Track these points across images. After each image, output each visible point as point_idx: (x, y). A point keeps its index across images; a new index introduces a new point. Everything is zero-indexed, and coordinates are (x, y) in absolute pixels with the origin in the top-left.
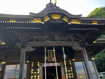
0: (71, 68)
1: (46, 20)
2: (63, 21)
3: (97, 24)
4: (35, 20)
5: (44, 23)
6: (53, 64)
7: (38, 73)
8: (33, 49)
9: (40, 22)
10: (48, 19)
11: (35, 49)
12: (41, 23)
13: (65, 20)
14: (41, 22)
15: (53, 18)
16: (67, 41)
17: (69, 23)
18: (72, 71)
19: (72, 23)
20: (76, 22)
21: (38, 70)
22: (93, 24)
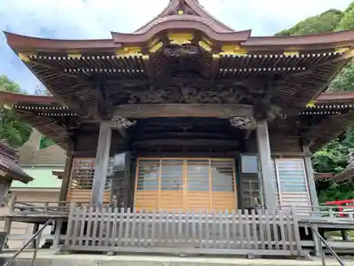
1: (153, 50)
2: (200, 49)
3: (298, 56)
4: (126, 49)
5: (146, 57)
8: (130, 123)
9: (139, 55)
10: (160, 45)
11: (135, 122)
12: (141, 57)
14: (141, 54)
15: (172, 43)
16: (216, 102)
17: (214, 56)
19: (223, 54)
20: (235, 51)
22: (287, 54)
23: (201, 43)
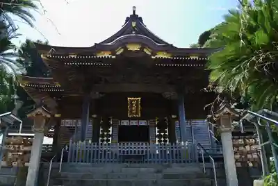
0: (167, 130)
1: (118, 53)
2: (145, 53)
3: (197, 59)
5: (114, 57)
6: (136, 121)
7: (111, 133)
8: (101, 95)
10: (122, 50)
11: (104, 95)
12: (111, 57)
13: (148, 52)
14: (111, 55)
15: (129, 49)
17: (153, 57)
18: (167, 134)
19: (158, 56)
20: (164, 55)
21: (111, 129)
22: (192, 58)
23: (145, 50)
